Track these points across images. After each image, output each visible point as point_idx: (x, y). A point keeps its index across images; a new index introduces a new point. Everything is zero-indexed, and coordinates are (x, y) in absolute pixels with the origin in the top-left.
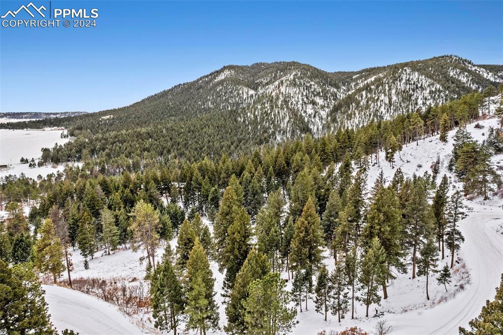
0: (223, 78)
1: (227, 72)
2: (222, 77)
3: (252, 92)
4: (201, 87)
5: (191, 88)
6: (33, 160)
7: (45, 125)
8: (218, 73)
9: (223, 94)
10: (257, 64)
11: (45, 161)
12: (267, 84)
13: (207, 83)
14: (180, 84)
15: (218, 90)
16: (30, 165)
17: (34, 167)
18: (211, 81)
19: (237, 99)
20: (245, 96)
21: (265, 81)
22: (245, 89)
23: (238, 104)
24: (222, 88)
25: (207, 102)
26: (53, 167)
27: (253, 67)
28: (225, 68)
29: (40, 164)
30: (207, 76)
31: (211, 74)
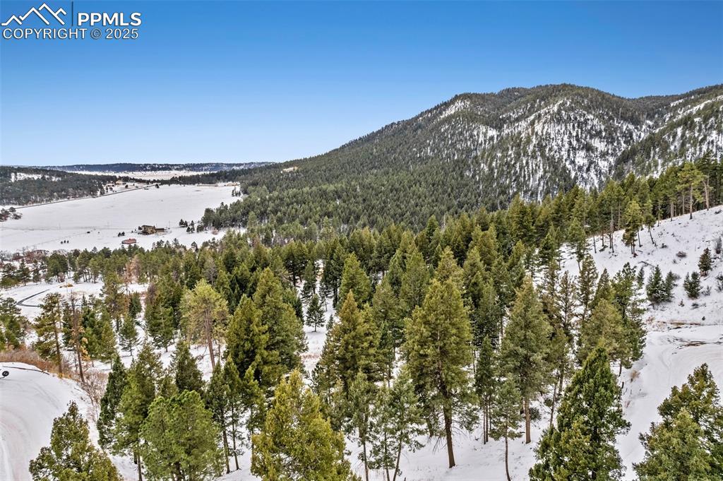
0: (453, 112)
1: (459, 104)
2: (451, 111)
3: (492, 132)
4: (420, 127)
5: (406, 129)
6: (192, 224)
7: (219, 180)
8: (446, 105)
9: (449, 136)
10: (508, 90)
11: (206, 226)
12: (518, 120)
13: (429, 120)
14: (392, 124)
15: (442, 130)
16: (188, 230)
17: (192, 233)
18: (435, 117)
19: (469, 144)
20: (481, 139)
21: (514, 116)
22: (483, 129)
23: (469, 151)
24: (449, 128)
25: (424, 148)
26: (214, 233)
27: (501, 95)
28: (457, 98)
29: (200, 229)
30: (430, 111)
31: (436, 108)
